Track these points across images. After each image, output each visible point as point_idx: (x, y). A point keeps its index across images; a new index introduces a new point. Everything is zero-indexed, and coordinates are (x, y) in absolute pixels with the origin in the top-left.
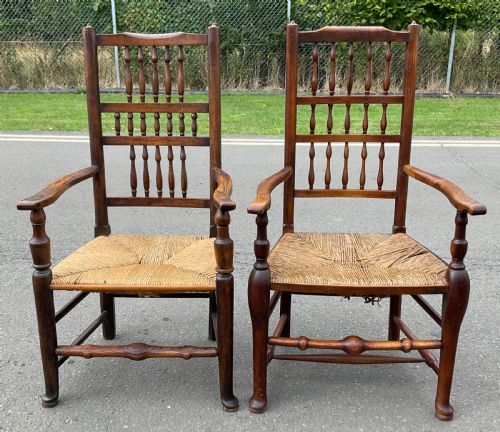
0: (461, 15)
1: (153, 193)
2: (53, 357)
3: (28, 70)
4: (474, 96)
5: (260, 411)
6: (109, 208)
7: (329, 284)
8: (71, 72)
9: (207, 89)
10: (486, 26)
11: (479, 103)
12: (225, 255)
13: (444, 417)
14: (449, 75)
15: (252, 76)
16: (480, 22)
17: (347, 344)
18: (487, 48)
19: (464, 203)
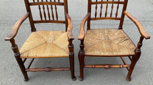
1: (48, 19)
5: (81, 80)
13: (129, 80)
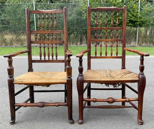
0: (140, 23)
2: (14, 107)
3: (8, 41)
4: (145, 46)
5: (81, 123)
6: (33, 63)
7: (102, 80)
8: (22, 41)
9: (64, 45)
10: (148, 26)
11: (147, 48)
12: (69, 71)
13: (141, 124)
14: (137, 40)
15: (78, 41)
16: (145, 25)
17: (108, 100)
18: (148, 33)
19: (142, 53)
